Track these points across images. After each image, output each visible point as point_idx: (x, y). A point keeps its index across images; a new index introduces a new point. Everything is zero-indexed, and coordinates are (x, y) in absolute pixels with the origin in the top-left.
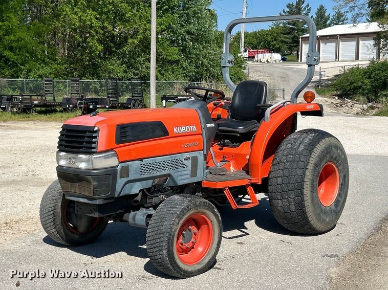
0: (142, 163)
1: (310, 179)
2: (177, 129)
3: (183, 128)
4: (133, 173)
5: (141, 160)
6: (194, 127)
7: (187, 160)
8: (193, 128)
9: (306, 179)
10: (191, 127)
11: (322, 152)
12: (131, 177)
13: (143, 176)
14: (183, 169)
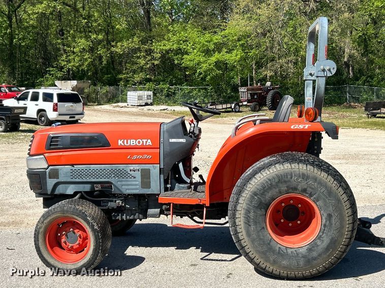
0: (73, 168)
1: (244, 209)
2: (123, 142)
3: (132, 141)
4: (63, 175)
5: (73, 165)
6: (149, 141)
7: (134, 171)
8: (146, 142)
9: (238, 208)
10: (145, 141)
11: (270, 180)
12: (61, 179)
13: (74, 180)
14: (129, 179)
